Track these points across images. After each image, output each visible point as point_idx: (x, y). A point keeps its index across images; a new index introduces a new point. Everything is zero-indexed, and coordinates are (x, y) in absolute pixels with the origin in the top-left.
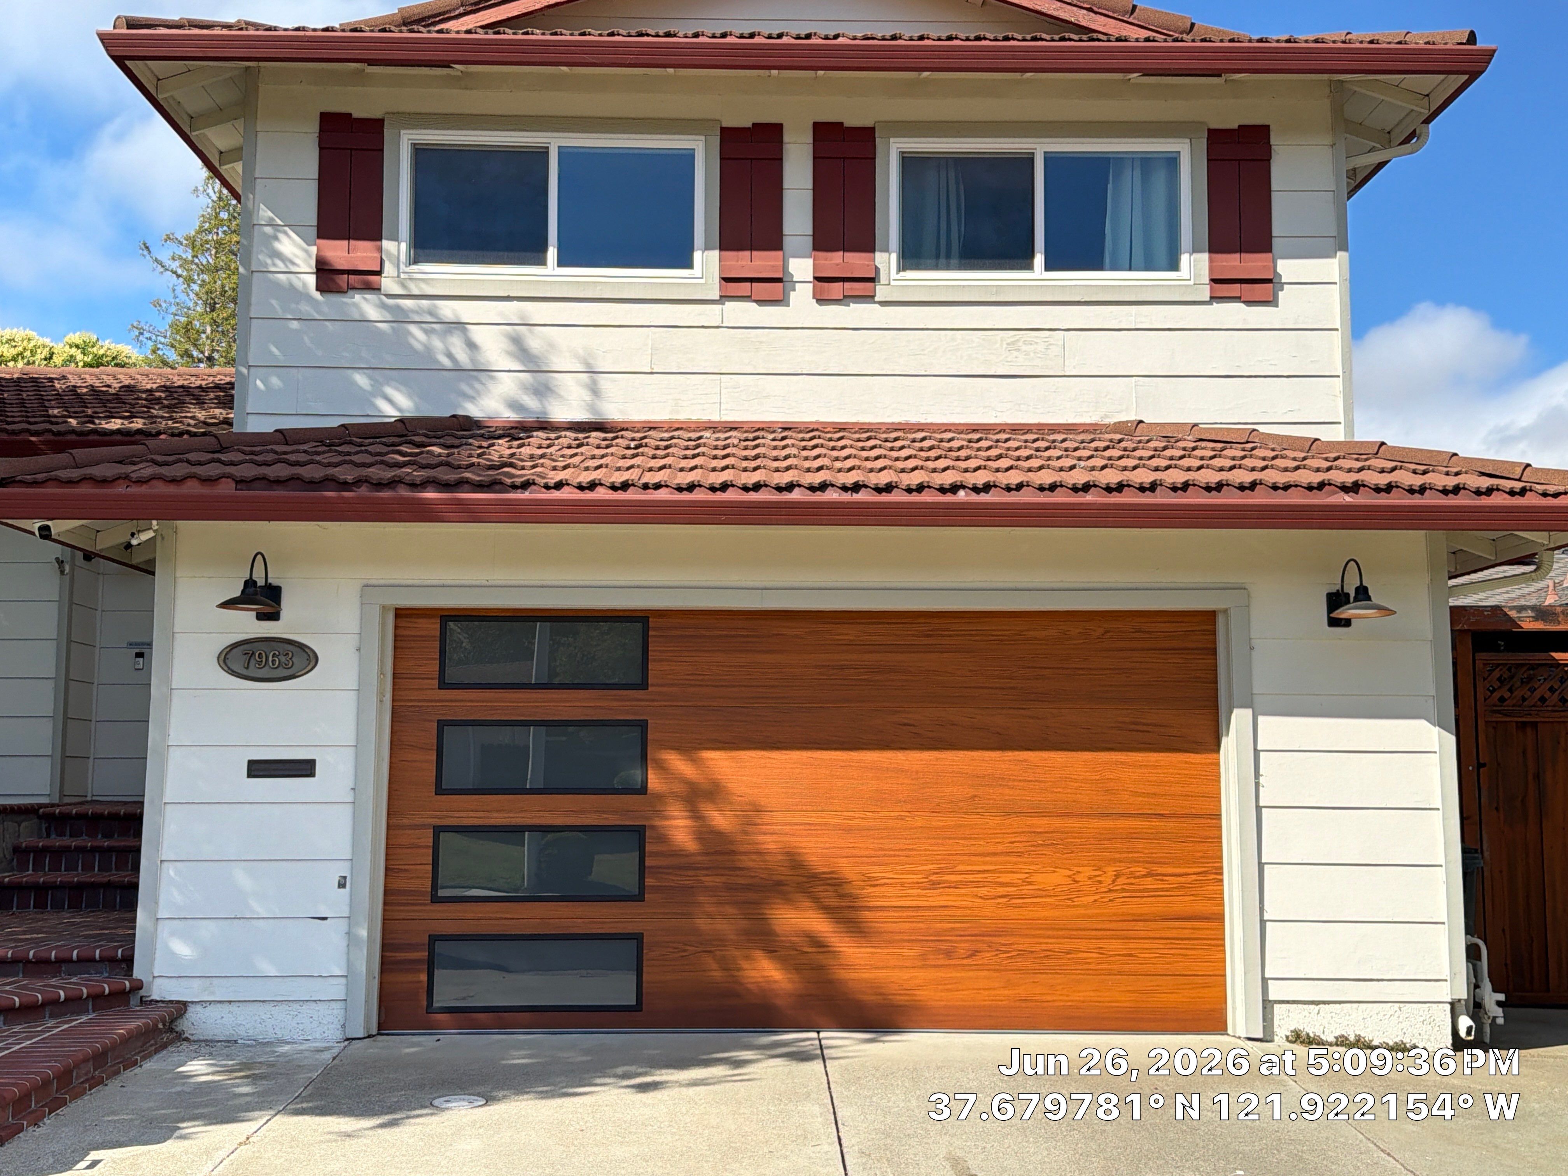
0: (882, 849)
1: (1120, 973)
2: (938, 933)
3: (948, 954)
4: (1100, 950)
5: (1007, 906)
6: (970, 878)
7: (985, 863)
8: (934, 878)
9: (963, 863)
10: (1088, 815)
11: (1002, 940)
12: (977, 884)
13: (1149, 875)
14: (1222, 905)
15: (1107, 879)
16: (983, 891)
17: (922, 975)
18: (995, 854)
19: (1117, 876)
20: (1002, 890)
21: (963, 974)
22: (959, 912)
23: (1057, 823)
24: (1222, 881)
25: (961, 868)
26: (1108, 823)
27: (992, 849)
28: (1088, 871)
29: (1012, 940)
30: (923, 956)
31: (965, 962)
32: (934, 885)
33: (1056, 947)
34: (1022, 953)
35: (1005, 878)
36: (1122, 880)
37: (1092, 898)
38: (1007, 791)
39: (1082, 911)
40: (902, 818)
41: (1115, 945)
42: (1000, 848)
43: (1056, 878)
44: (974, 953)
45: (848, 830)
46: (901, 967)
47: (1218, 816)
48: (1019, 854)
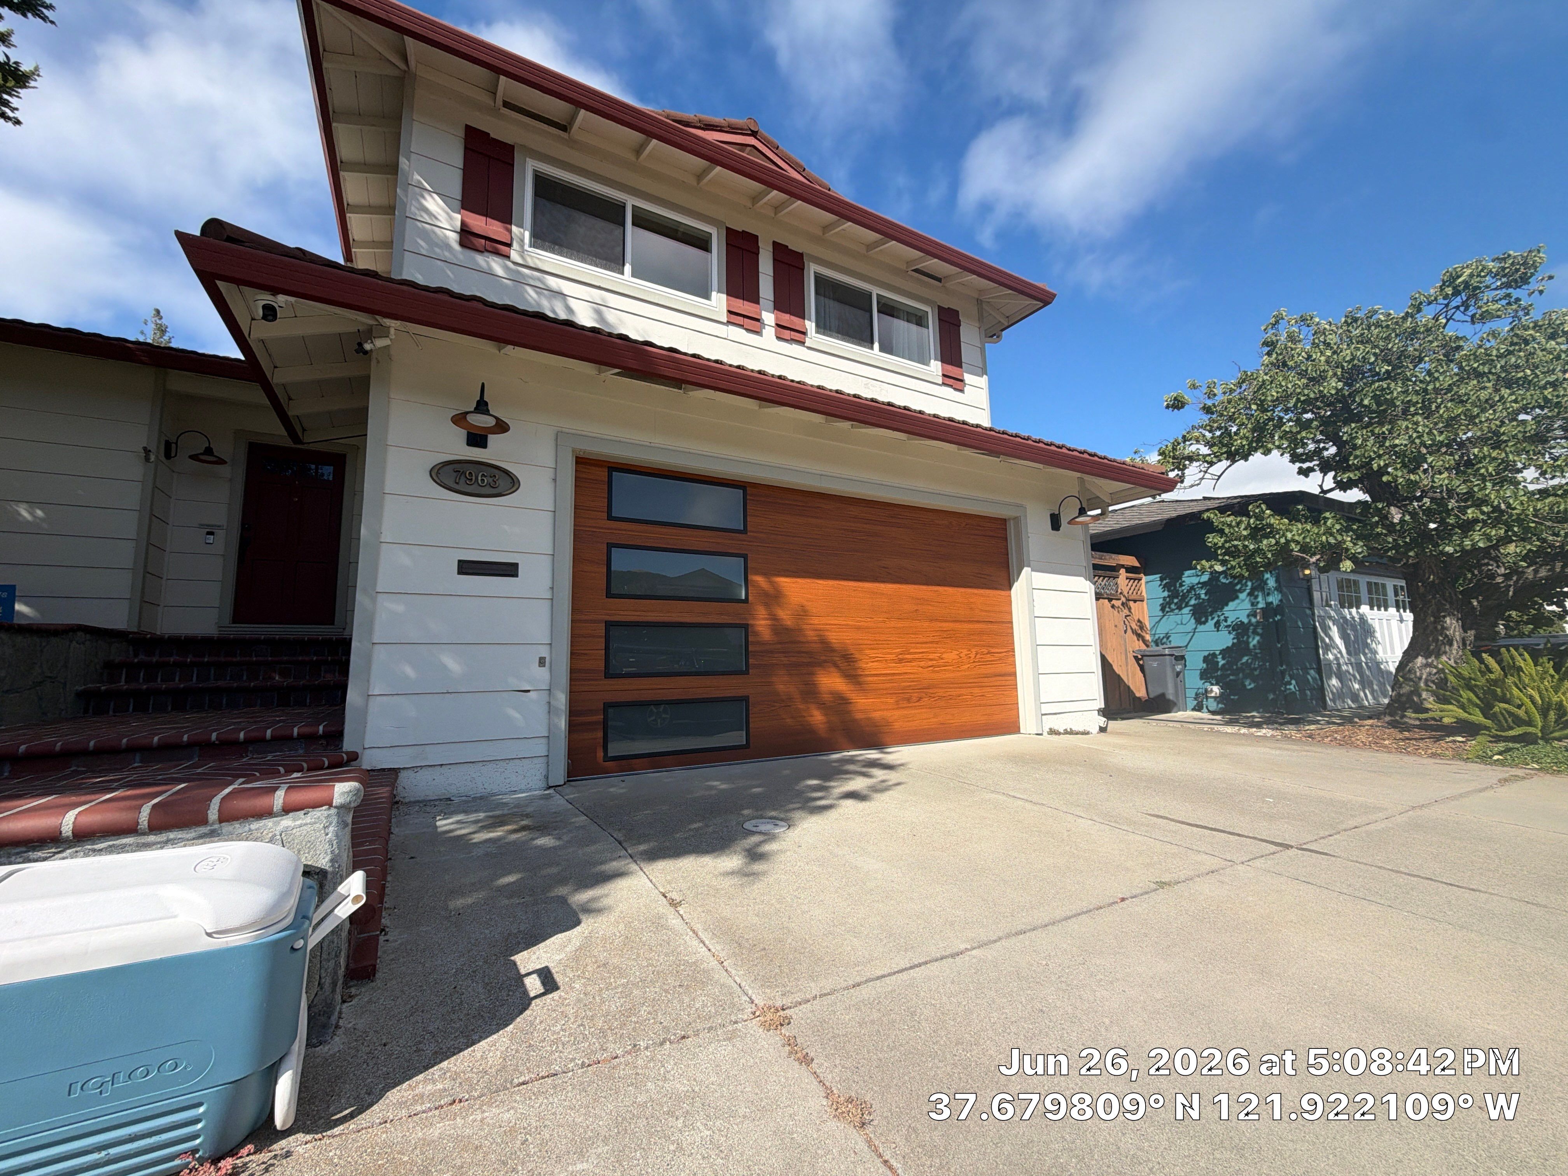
0: (876, 640)
1: (980, 705)
2: (904, 688)
3: (908, 700)
4: (972, 694)
5: (933, 672)
6: (917, 656)
7: (922, 648)
8: (900, 656)
9: (913, 648)
10: (964, 621)
11: (931, 691)
12: (920, 660)
13: (989, 653)
14: (1015, 668)
15: (973, 656)
16: (922, 664)
17: (897, 713)
18: (926, 643)
19: (976, 654)
20: (930, 663)
21: (917, 711)
22: (912, 676)
23: (951, 625)
24: (1014, 655)
25: (912, 651)
26: (971, 626)
27: (925, 640)
28: (965, 652)
29: (935, 690)
30: (897, 702)
31: (917, 704)
32: (901, 661)
33: (954, 693)
34: (941, 698)
35: (931, 656)
36: (978, 656)
37: (966, 667)
38: (930, 608)
39: (964, 673)
40: (884, 622)
41: (976, 691)
42: (930, 639)
43: (951, 656)
44: (920, 699)
45: (858, 628)
46: (887, 710)
47: (1011, 623)
48: (937, 643)
